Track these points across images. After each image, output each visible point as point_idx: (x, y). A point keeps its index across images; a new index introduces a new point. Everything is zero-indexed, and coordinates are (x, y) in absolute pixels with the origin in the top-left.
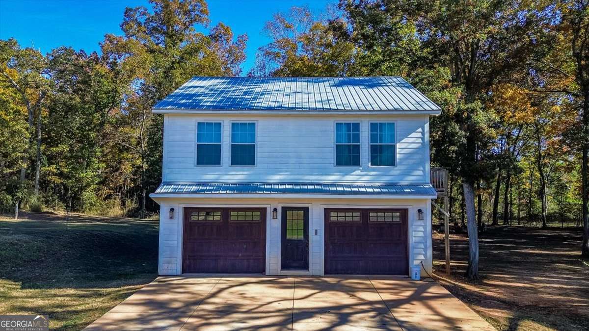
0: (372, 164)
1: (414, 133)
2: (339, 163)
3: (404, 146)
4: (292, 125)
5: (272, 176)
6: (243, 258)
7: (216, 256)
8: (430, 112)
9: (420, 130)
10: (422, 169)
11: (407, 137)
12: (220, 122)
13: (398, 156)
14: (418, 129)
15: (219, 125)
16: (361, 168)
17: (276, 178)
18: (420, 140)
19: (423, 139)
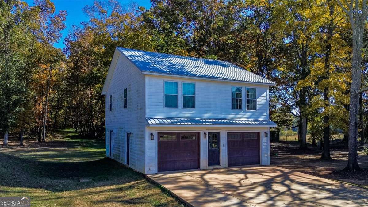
0: (247, 109)
1: (263, 94)
2: (233, 108)
3: (260, 100)
4: (212, 86)
5: (203, 114)
6: (188, 161)
7: (175, 161)
8: (270, 85)
9: (265, 93)
10: (266, 112)
11: (261, 96)
12: (177, 82)
13: (257, 106)
14: (265, 92)
15: (176, 84)
16: (243, 111)
17: (206, 116)
18: (265, 98)
19: (267, 97)
